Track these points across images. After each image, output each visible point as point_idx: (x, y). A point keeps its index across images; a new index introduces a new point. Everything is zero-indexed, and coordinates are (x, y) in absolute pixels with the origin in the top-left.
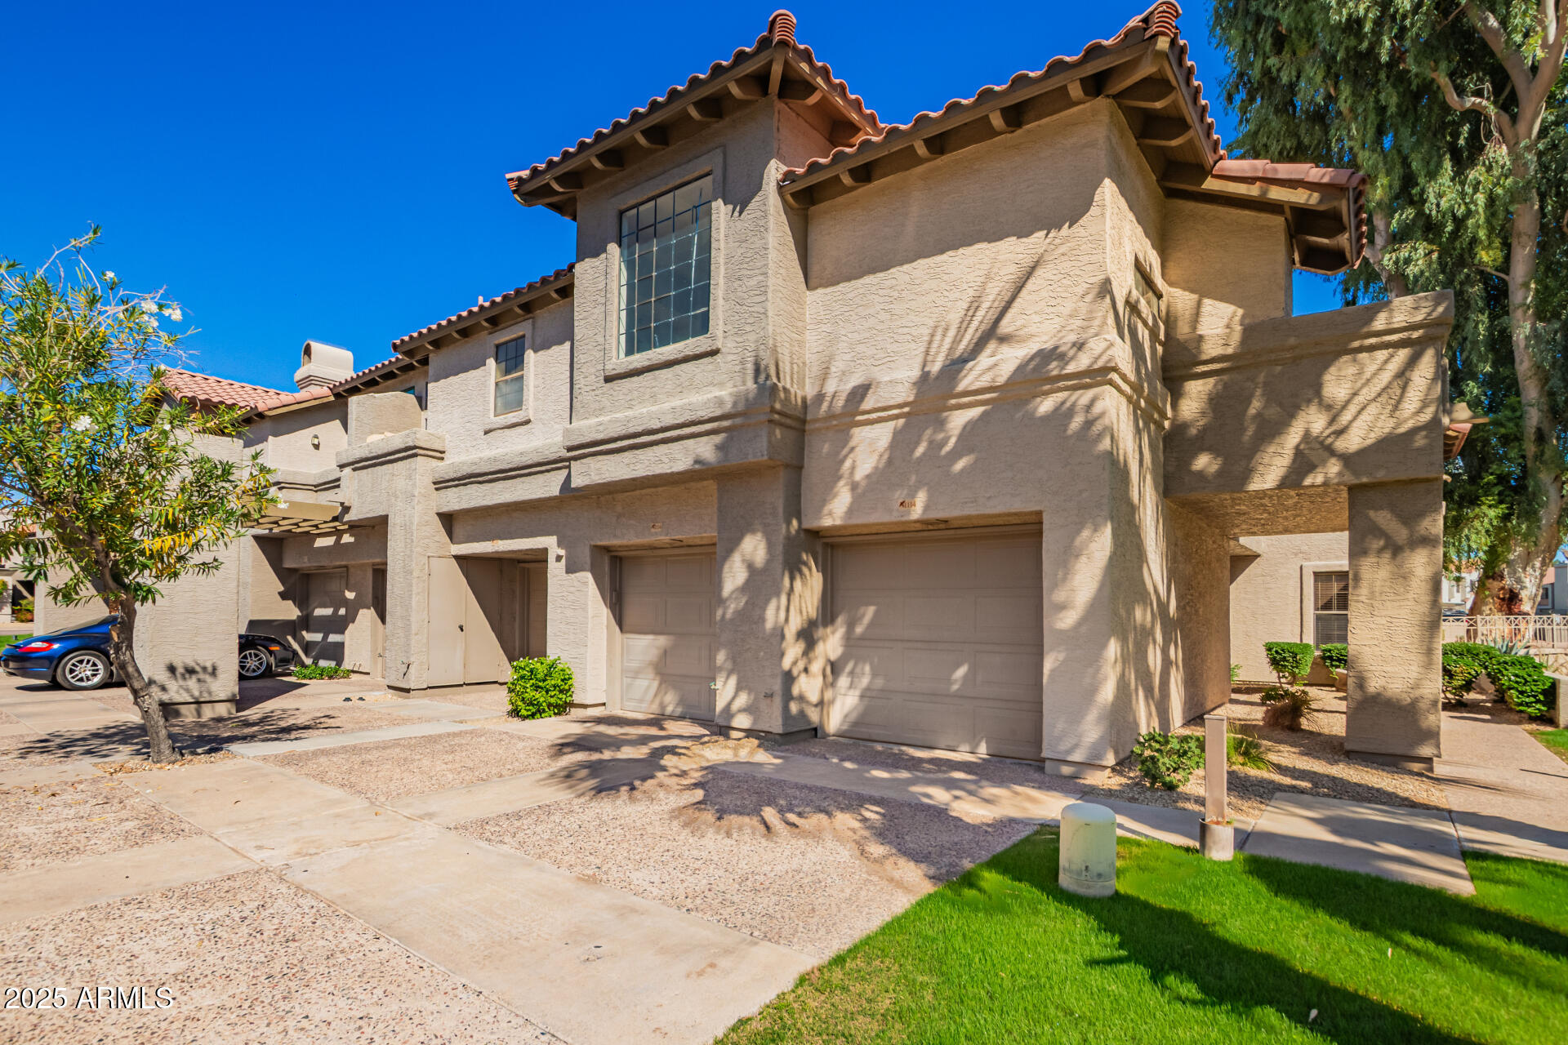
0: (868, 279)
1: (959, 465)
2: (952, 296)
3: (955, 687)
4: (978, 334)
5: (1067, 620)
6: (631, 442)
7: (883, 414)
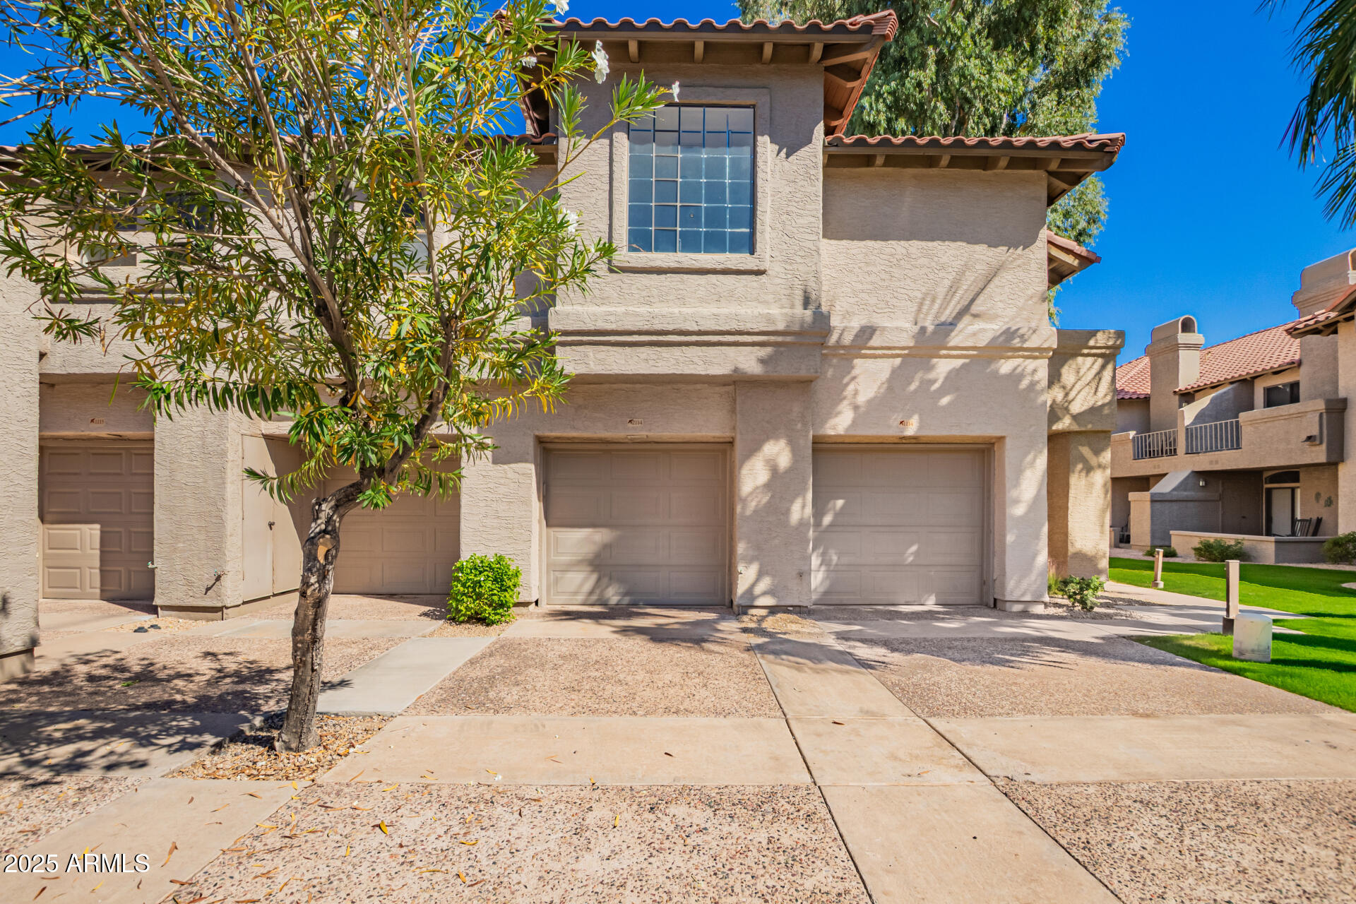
0: (870, 243)
1: (945, 401)
2: (941, 275)
3: (911, 559)
4: (959, 307)
5: (1019, 510)
6: (654, 338)
7: (887, 351)
